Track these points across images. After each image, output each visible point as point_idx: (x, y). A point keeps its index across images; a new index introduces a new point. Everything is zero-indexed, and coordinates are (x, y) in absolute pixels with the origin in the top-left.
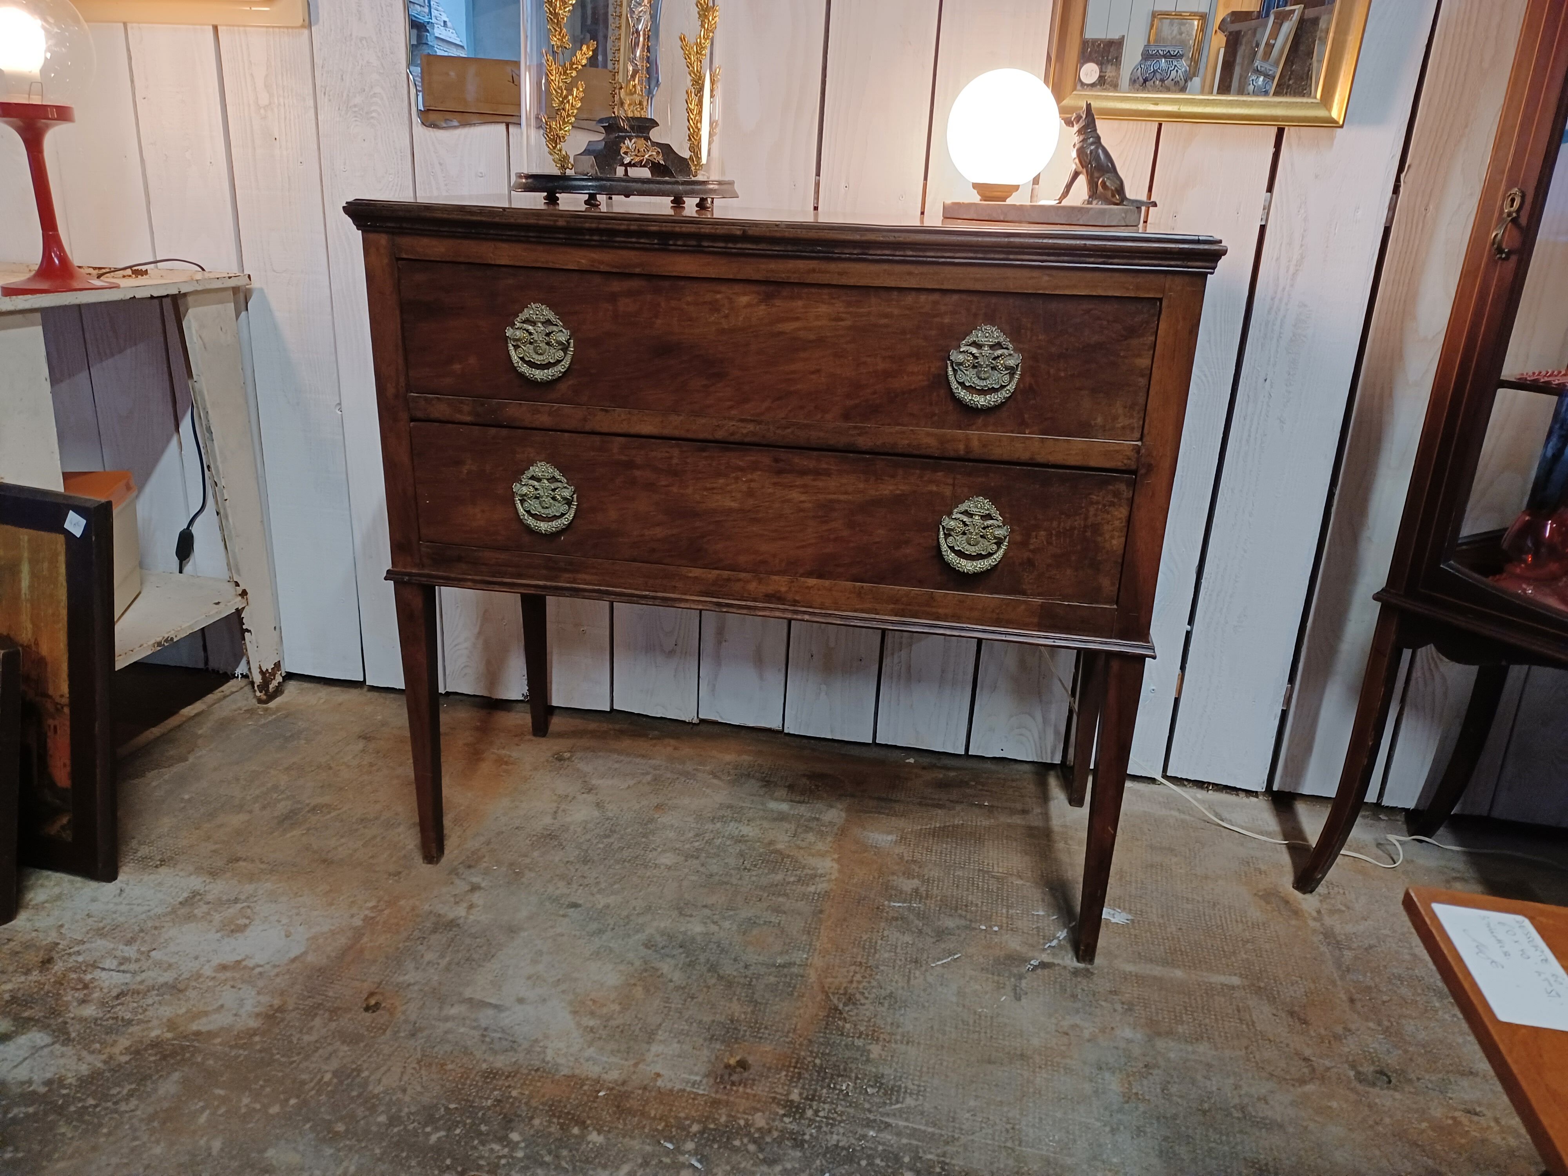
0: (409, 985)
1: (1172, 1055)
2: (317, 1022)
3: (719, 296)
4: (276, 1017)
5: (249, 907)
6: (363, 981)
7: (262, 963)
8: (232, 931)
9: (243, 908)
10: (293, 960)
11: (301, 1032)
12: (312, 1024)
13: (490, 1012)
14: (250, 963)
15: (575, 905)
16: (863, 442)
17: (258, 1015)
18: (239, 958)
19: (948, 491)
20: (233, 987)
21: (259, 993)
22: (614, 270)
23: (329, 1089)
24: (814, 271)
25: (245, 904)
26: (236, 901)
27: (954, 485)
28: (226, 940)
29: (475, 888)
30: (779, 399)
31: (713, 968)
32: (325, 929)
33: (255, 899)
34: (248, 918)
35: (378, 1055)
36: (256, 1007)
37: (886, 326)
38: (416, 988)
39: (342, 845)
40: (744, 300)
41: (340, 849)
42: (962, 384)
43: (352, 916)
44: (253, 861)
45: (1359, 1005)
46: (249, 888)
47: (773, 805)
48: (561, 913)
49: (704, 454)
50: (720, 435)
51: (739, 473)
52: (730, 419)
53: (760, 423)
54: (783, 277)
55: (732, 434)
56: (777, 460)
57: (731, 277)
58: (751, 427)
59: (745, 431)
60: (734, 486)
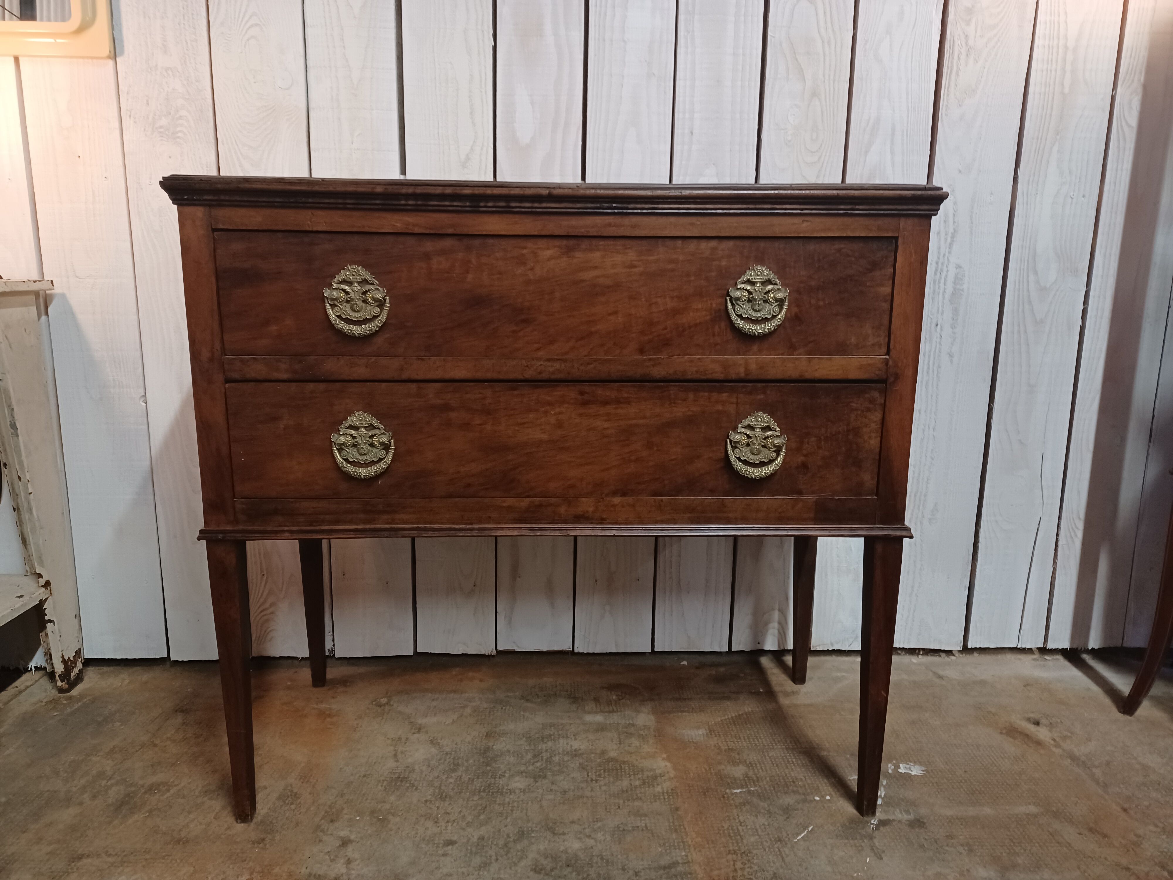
3: (525, 251)
15: (451, 843)
16: (657, 372)
19: (731, 409)
22: (428, 231)
24: (609, 225)
27: (737, 404)
29: (345, 842)
30: (582, 338)
37: (674, 270)
40: (548, 253)
42: (741, 317)
48: (440, 852)
49: (516, 392)
50: (529, 374)
51: (548, 408)
52: (538, 359)
53: (565, 361)
54: (583, 231)
55: (540, 373)
56: (582, 393)
57: (536, 233)
58: (557, 365)
59: (552, 369)
60: (543, 420)
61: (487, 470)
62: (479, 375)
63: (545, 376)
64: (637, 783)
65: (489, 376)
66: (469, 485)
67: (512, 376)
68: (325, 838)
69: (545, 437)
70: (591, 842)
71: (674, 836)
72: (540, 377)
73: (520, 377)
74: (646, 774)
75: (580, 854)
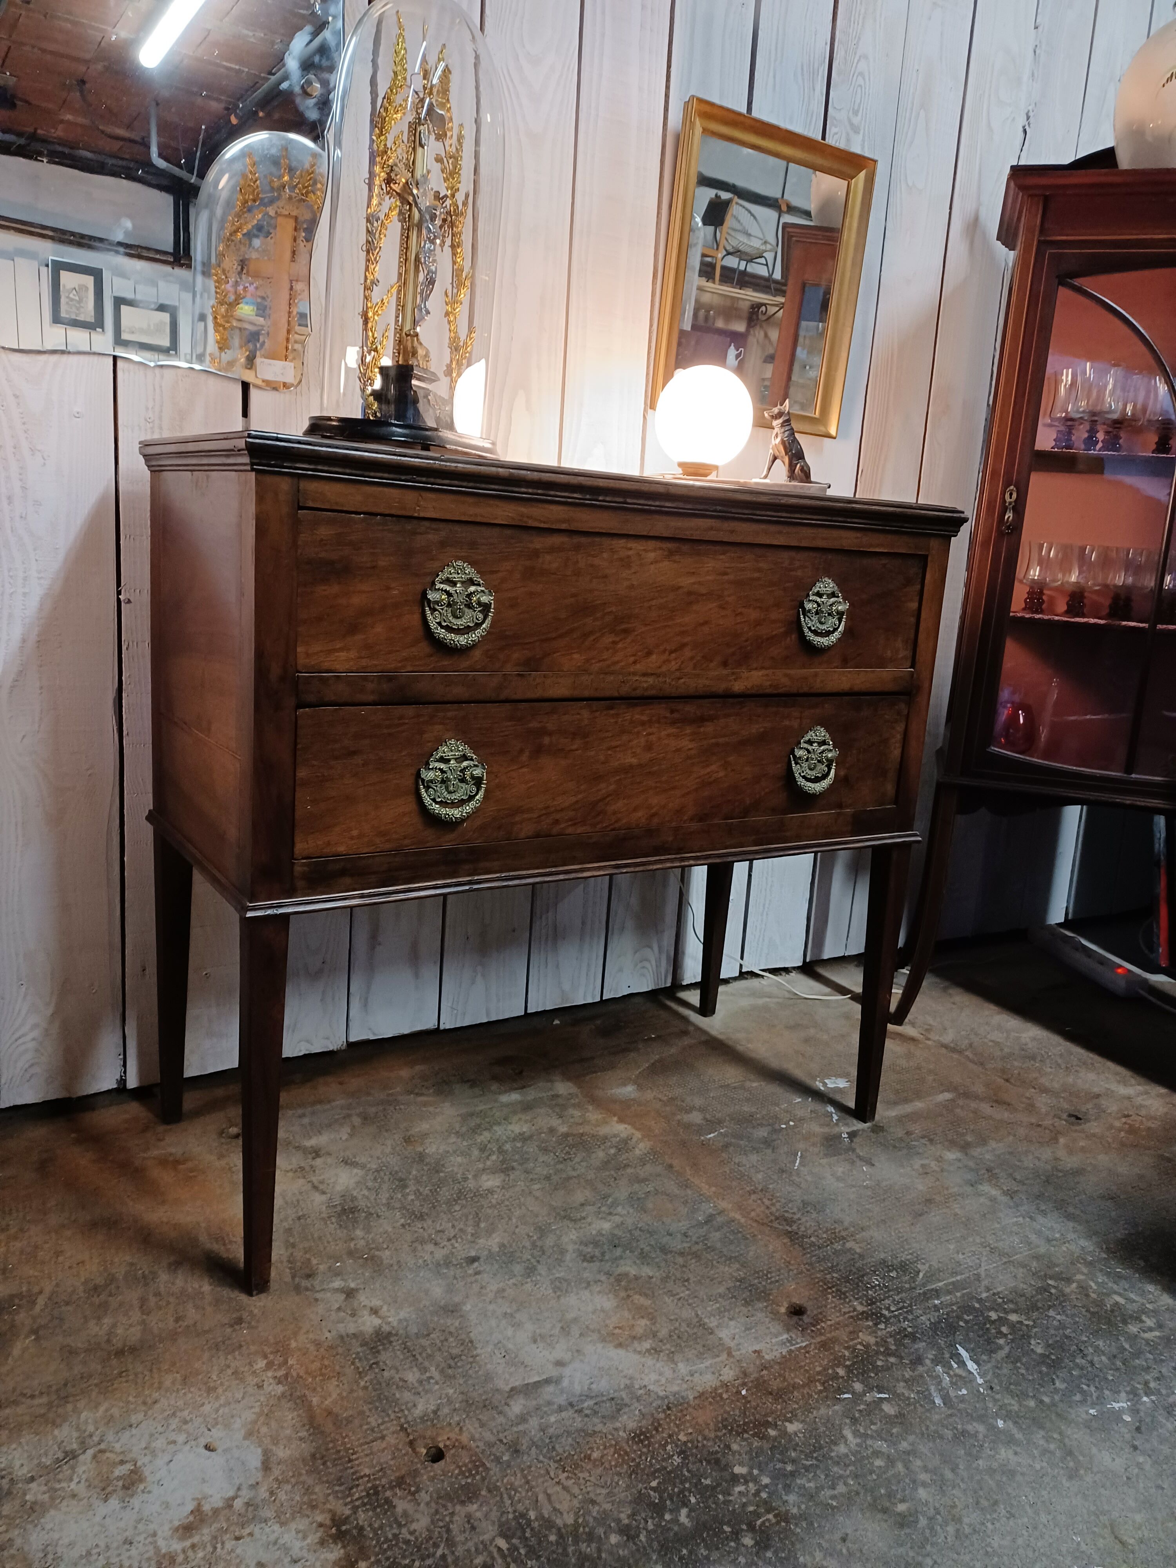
0: (435, 1412)
1: (987, 1157)
2: (401, 1505)
3: (630, 553)
4: (347, 1532)
5: (102, 1451)
6: (383, 1438)
7: (231, 1493)
8: (125, 1488)
9: (94, 1457)
10: (266, 1467)
11: (400, 1526)
12: (399, 1510)
13: (550, 1389)
14: (217, 1501)
15: (474, 1260)
16: (738, 687)
17: (322, 1543)
18: (190, 1506)
19: (795, 724)
20: (238, 1539)
21: (282, 1524)
22: (542, 525)
23: (522, 1551)
24: (711, 528)
25: (90, 1452)
26: (71, 1456)
27: (801, 718)
28: (136, 1502)
29: (350, 1294)
30: (675, 651)
31: (664, 1250)
32: (249, 1416)
33: (96, 1439)
34: (122, 1462)
35: (516, 1491)
36: (305, 1538)
37: (759, 579)
38: (446, 1410)
39: (114, 1326)
40: (652, 555)
41: (120, 1331)
42: (809, 628)
43: (260, 1387)
44: (15, 1403)
45: (1012, 1081)
46: (66, 1434)
47: (505, 1098)
48: (470, 1272)
49: (612, 712)
50: (625, 690)
51: (640, 728)
52: (634, 674)
53: (658, 675)
54: (687, 534)
55: (635, 689)
56: (672, 712)
57: (645, 533)
58: (651, 680)
59: (645, 685)
60: (635, 742)
61: (577, 802)
62: (577, 693)
63: (639, 693)
64: (612, 1151)
65: (586, 694)
66: (557, 822)
67: (608, 693)
68: (319, 1296)
69: (634, 761)
70: (617, 1219)
71: (689, 1192)
72: (633, 694)
73: (616, 694)
74: (614, 1140)
75: (616, 1232)
